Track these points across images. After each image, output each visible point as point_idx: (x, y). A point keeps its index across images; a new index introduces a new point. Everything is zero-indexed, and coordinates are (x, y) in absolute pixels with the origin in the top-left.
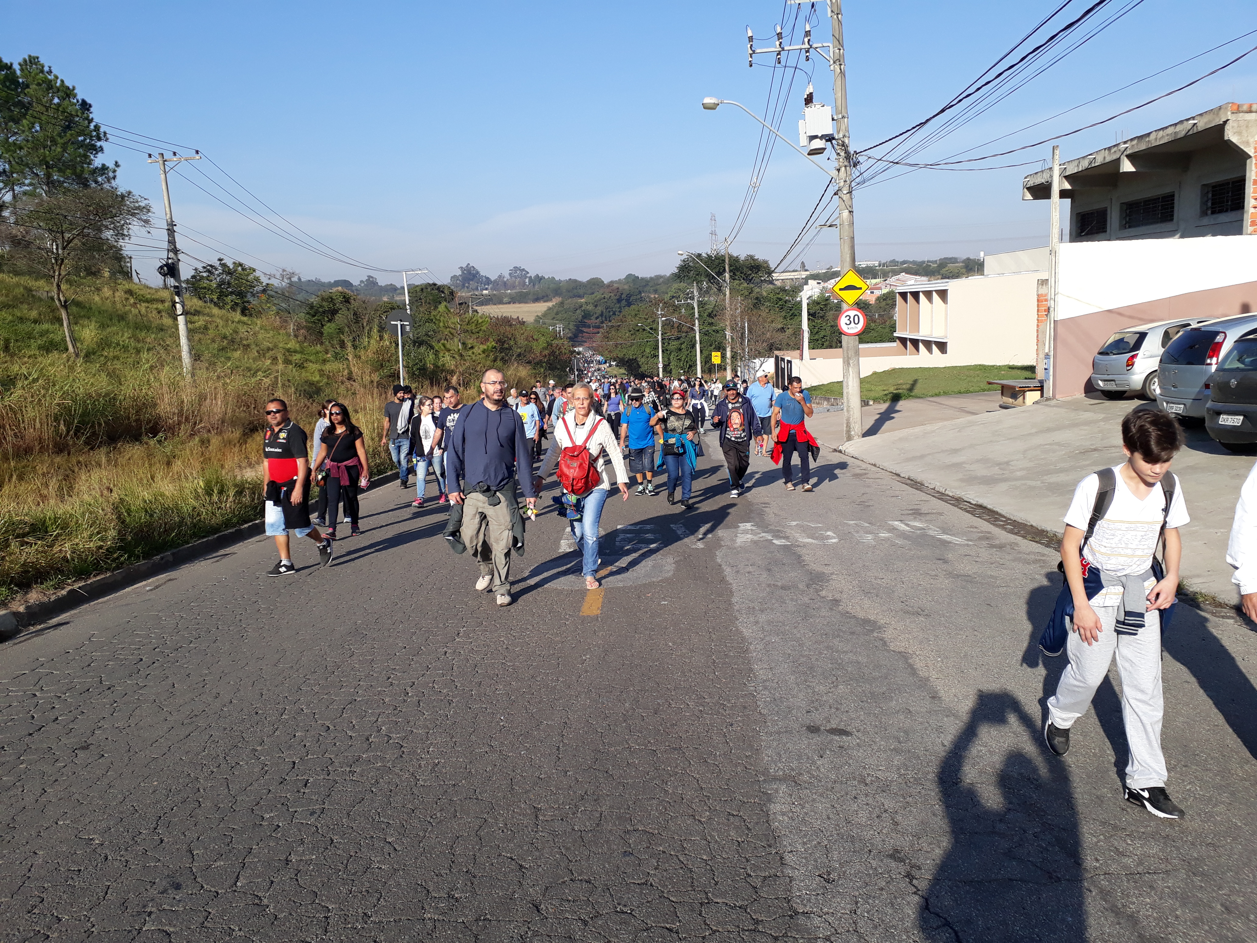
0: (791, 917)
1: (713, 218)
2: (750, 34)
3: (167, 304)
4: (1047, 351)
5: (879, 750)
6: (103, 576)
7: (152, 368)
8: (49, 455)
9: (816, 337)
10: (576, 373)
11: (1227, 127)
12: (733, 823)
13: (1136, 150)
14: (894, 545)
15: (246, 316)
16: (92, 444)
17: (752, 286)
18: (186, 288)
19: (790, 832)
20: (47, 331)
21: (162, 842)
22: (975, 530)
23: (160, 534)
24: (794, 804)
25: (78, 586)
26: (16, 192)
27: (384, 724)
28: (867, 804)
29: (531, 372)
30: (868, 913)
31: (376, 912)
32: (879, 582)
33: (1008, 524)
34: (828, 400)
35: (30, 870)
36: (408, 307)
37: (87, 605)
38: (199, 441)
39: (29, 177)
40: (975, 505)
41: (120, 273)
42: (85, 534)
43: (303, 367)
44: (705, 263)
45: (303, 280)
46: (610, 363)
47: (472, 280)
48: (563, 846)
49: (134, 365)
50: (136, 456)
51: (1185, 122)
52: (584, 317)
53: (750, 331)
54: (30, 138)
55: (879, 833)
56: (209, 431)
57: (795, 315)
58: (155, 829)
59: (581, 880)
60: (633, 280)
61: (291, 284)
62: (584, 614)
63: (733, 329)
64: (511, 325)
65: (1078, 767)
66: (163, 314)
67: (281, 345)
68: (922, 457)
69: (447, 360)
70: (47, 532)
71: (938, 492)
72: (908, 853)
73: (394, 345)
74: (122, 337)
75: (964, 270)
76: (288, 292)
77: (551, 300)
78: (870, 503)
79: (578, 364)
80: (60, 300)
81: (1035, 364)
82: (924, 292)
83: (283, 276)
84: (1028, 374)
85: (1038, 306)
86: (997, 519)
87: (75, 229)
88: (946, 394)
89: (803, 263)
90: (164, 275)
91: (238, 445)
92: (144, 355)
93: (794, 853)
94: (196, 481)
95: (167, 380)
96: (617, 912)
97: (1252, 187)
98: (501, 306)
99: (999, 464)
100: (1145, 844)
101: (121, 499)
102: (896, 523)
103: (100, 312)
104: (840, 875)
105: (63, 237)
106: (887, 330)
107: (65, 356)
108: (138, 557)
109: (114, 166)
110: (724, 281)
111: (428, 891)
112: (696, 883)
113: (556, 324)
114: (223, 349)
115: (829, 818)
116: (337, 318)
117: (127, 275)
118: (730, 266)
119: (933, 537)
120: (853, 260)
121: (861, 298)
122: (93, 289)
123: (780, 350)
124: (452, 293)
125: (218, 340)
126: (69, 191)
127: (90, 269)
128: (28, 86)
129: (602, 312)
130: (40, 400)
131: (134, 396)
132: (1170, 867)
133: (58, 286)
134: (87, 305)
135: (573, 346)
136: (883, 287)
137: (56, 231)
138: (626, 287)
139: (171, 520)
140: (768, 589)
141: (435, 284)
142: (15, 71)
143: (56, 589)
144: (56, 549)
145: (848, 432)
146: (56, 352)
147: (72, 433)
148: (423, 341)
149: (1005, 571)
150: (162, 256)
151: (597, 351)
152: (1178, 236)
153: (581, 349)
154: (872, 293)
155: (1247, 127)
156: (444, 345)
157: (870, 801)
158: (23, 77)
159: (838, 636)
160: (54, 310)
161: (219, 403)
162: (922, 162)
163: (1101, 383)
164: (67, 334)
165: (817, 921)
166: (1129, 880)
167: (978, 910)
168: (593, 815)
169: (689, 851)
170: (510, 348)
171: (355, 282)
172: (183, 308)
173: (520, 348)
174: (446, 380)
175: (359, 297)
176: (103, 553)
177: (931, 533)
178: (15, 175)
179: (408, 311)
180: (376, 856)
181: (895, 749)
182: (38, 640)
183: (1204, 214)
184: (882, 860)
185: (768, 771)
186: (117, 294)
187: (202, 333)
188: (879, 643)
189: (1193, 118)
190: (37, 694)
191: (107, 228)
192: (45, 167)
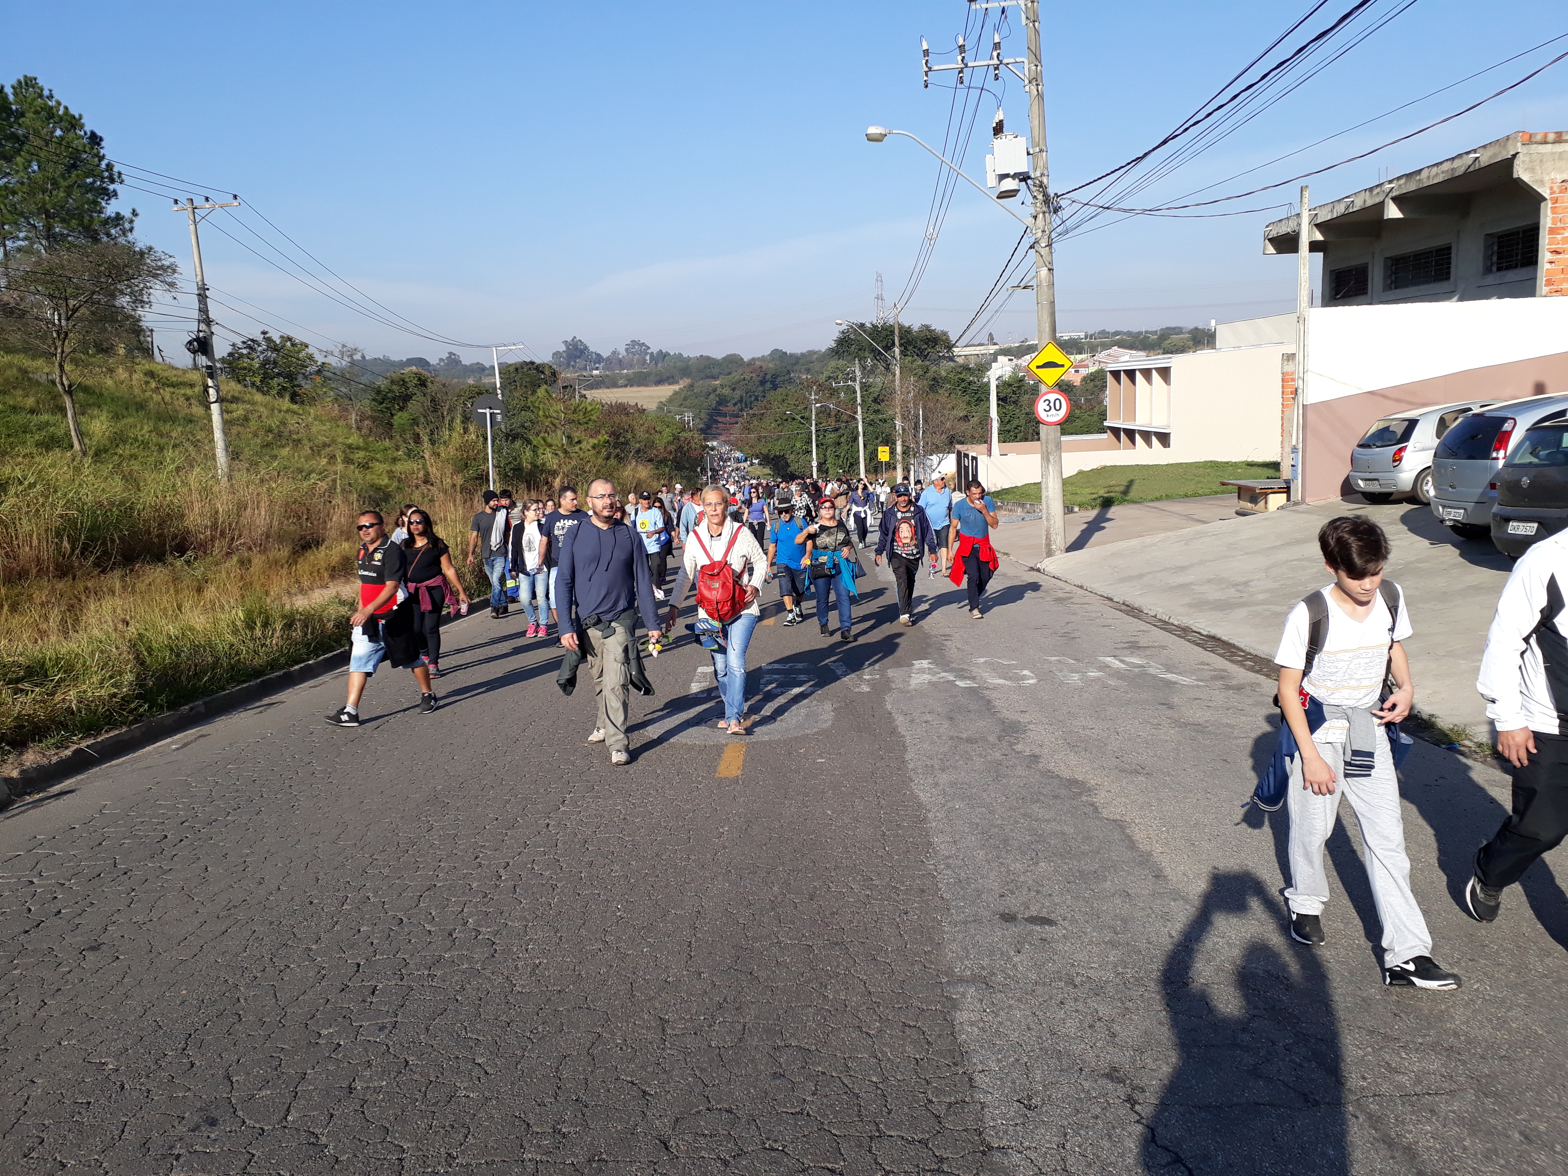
0: (984, 1153)
1: (879, 279)
2: (925, 47)
3: (198, 389)
4: (1294, 443)
5: (1091, 942)
6: (117, 732)
7: (178, 469)
8: (49, 580)
9: (1008, 427)
10: (710, 474)
11: (1517, 162)
12: (909, 1036)
13: (1404, 191)
14: (1105, 686)
15: (296, 403)
16: (103, 566)
17: (928, 363)
18: (221, 369)
19: (981, 1047)
20: (47, 424)
21: (192, 1066)
22: (1206, 667)
23: (189, 679)
24: (985, 1011)
25: (85, 744)
26: (8, 248)
27: (471, 915)
28: (1077, 1011)
29: (653, 472)
30: (1079, 1147)
31: (463, 1152)
32: (1088, 732)
33: (1248, 659)
34: (1023, 506)
35: (26, 1103)
36: (499, 391)
37: (98, 769)
38: (238, 561)
39: (24, 229)
40: (1206, 636)
41: (138, 349)
42: (95, 679)
43: (368, 468)
44: (870, 335)
45: (367, 358)
46: (751, 461)
47: (579, 357)
48: (698, 1067)
49: (156, 466)
50: (158, 580)
51: (1465, 156)
52: (719, 403)
53: (925, 420)
54: (25, 180)
55: (1091, 1047)
56: (250, 549)
57: (982, 400)
58: (184, 1049)
59: (720, 1109)
60: (780, 357)
61: (353, 363)
62: (721, 775)
63: (904, 418)
64: (627, 414)
65: (1338, 962)
66: (192, 401)
67: (340, 440)
68: (1140, 576)
69: (548, 458)
70: (46, 676)
71: (1160, 620)
72: (1129, 1072)
73: (482, 439)
74: (140, 430)
75: (1191, 343)
76: (349, 373)
77: (677, 383)
78: (1076, 635)
79: (712, 464)
80: (63, 384)
81: (1279, 460)
82: (1141, 370)
83: (342, 353)
84: (1271, 472)
85: (1283, 387)
86: (1234, 654)
87: (82, 294)
88: (1168, 497)
89: (991, 335)
90: (194, 352)
91: (286, 566)
92: (169, 454)
93: (987, 1073)
94: (234, 612)
95: (197, 485)
96: (765, 1149)
97: (1547, 236)
98: (615, 390)
99: (1237, 585)
100: (1423, 1058)
101: (139, 634)
102: (1109, 659)
103: (113, 400)
104: (1043, 1100)
105: (67, 305)
106: (1095, 418)
107: (69, 454)
108: (162, 707)
109: (130, 215)
110: (893, 357)
111: (528, 1124)
112: (864, 1112)
113: (684, 412)
114: (268, 445)
115: (1029, 1029)
116: (410, 405)
117: (147, 352)
118: (901, 338)
119: (1154, 677)
120: (1054, 330)
121: (1063, 378)
122: (104, 369)
123: (963, 443)
124: (554, 374)
125: (261, 433)
126: (75, 246)
127: (101, 344)
128: (23, 115)
129: (741, 397)
130: (38, 510)
131: (156, 504)
132: (1455, 1086)
133: (61, 367)
134: (97, 391)
135: (706, 440)
136: (1091, 364)
137: (58, 297)
138: (771, 365)
139: (203, 661)
140: (950, 742)
141: (532, 363)
142: (6, 95)
143: (58, 748)
144: (58, 698)
145: (1048, 545)
146: (57, 450)
147: (77, 551)
148: (518, 434)
149: (1244, 718)
150: (191, 328)
151: (735, 445)
152: (1456, 298)
153: (715, 444)
154: (1077, 371)
155: (1541, 161)
156: (544, 439)
157: (1080, 1006)
158: (16, 103)
159: (1038, 801)
160: (56, 397)
161: (263, 513)
162: (1139, 207)
163: (1361, 483)
164: (71, 426)
165: (1016, 1158)
166: (1404, 1103)
167: (1217, 1142)
168: (733, 1027)
169: (855, 1072)
170: (626, 443)
171: (433, 361)
172: (217, 392)
173: (639, 442)
174: (547, 483)
175: (437, 379)
176: (117, 702)
177: (1152, 671)
178: (6, 227)
179: (500, 396)
180: (461, 1083)
181: (1110, 942)
182: (35, 813)
183: (1488, 270)
184: (1096, 1081)
185: (953, 971)
186: (135, 376)
187: (242, 425)
188: (1089, 810)
189: (1475, 151)
190: (35, 880)
191: (122, 292)
192: (44, 216)
